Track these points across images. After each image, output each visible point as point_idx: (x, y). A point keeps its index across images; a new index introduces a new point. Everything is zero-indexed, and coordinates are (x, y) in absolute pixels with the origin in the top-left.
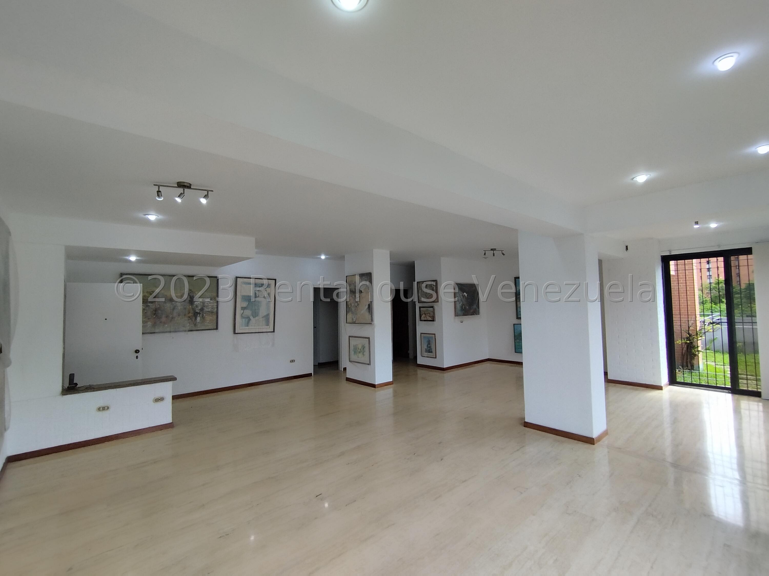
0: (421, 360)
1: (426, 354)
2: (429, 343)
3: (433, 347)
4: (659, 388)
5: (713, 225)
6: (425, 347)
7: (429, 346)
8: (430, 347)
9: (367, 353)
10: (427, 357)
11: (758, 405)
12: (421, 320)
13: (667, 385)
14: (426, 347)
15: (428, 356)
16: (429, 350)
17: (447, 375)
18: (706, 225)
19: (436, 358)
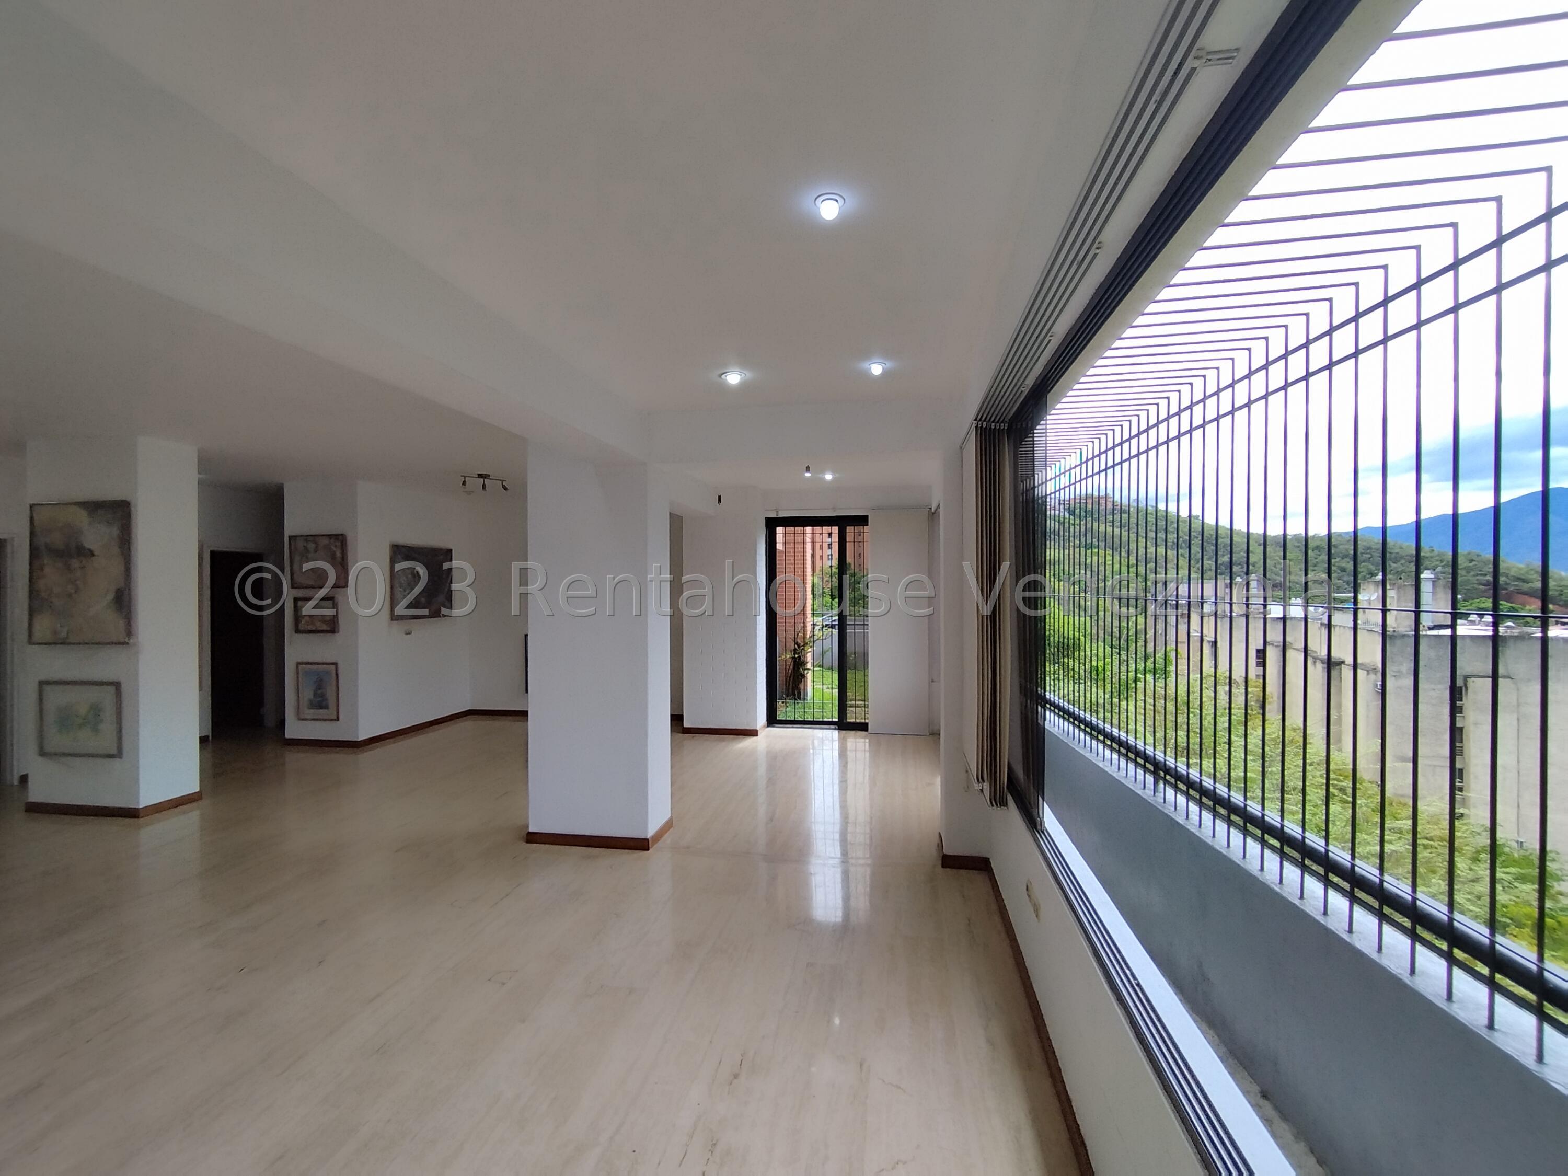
0: (294, 729)
1: (310, 713)
2: (320, 685)
3: (330, 693)
4: (753, 733)
5: (829, 477)
6: (308, 694)
7: (319, 692)
8: (323, 696)
9: (108, 726)
10: (314, 720)
11: (865, 742)
12: (297, 631)
13: (764, 726)
14: (312, 697)
15: (315, 717)
16: (319, 702)
17: (366, 757)
18: (821, 476)
19: (338, 719)
